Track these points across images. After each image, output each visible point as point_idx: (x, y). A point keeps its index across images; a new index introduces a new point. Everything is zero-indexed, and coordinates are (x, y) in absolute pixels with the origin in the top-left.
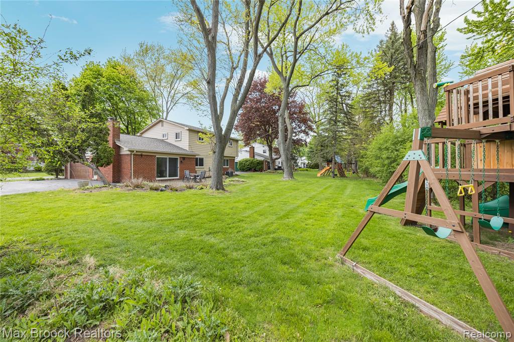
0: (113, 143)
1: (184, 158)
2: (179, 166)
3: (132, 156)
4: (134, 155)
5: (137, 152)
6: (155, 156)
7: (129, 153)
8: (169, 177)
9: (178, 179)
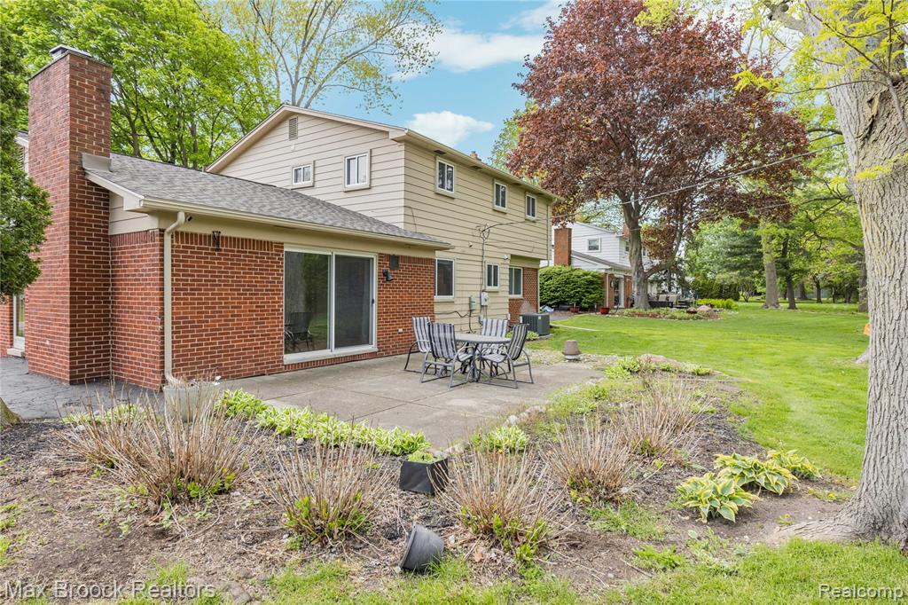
0: (72, 177)
1: (394, 260)
2: (375, 295)
3: (168, 240)
4: (177, 235)
5: (190, 218)
6: (280, 245)
7: (150, 224)
8: (337, 346)
9: (372, 355)
